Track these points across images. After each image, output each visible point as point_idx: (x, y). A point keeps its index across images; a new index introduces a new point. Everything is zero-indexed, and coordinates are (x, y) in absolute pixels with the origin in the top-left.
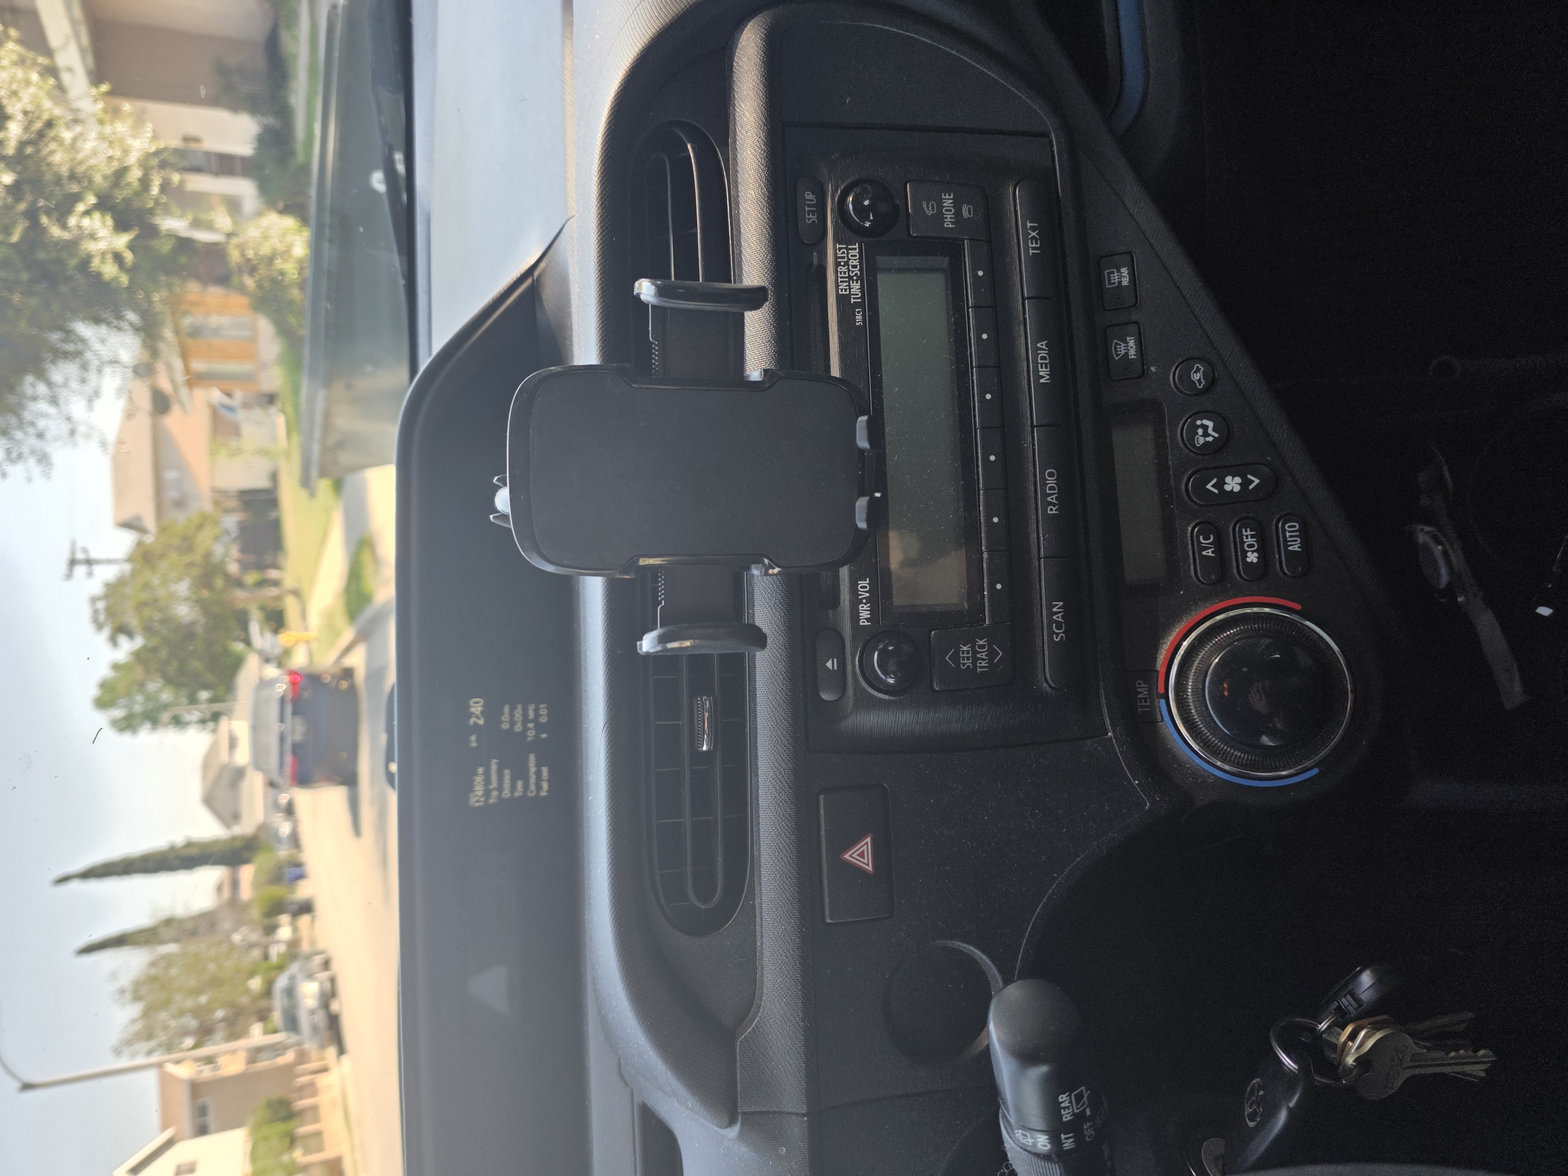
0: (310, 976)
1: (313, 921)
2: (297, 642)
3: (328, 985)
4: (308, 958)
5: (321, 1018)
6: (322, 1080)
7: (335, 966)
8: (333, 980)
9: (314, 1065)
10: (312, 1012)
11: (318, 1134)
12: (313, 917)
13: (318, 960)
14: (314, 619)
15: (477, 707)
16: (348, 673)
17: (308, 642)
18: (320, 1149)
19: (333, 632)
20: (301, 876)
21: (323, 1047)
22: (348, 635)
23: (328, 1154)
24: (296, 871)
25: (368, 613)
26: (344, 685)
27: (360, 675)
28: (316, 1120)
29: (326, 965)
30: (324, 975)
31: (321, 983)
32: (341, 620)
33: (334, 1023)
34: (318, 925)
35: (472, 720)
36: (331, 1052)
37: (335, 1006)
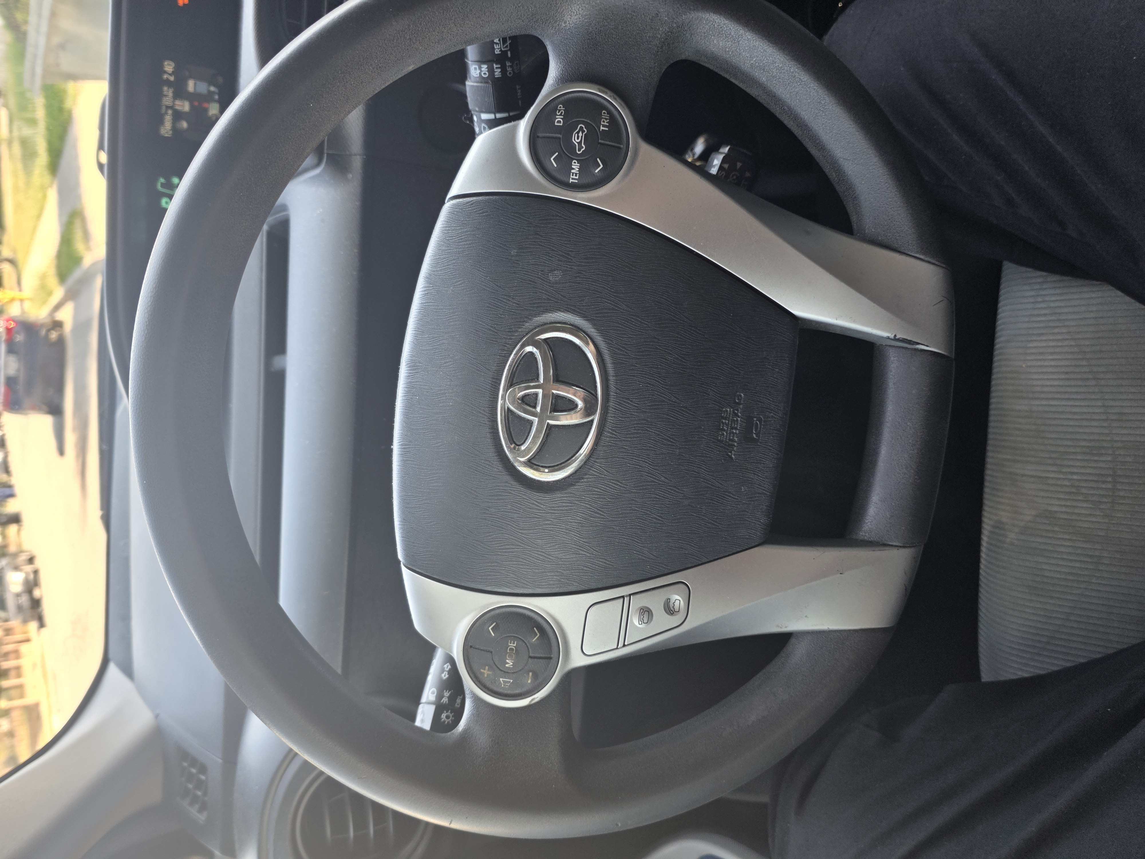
0: (17, 568)
1: (19, 531)
2: (12, 300)
3: (32, 576)
4: (15, 555)
5: (24, 600)
6: (24, 648)
7: (38, 563)
8: (36, 572)
9: (19, 637)
10: (18, 595)
11: (20, 687)
12: (20, 526)
13: (23, 557)
14: (30, 282)
15: (169, 67)
16: (58, 325)
17: (22, 300)
18: (22, 696)
19: (45, 291)
20: (12, 495)
21: (25, 621)
22: (59, 293)
23: (29, 700)
24: (7, 491)
25: (77, 274)
26: (54, 335)
27: (68, 327)
28: (19, 676)
29: (31, 560)
30: (29, 568)
31: (27, 574)
32: (53, 281)
33: (36, 604)
34: (23, 533)
35: (165, 76)
36: (33, 625)
37: (37, 593)
